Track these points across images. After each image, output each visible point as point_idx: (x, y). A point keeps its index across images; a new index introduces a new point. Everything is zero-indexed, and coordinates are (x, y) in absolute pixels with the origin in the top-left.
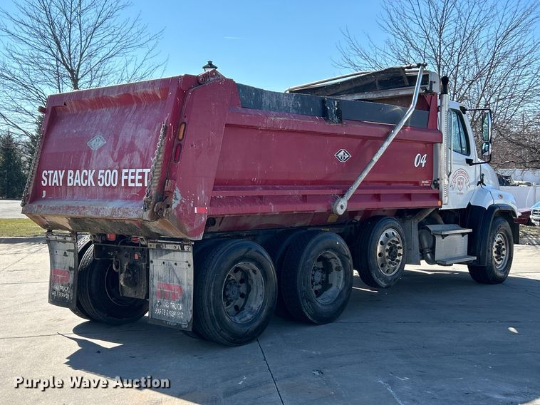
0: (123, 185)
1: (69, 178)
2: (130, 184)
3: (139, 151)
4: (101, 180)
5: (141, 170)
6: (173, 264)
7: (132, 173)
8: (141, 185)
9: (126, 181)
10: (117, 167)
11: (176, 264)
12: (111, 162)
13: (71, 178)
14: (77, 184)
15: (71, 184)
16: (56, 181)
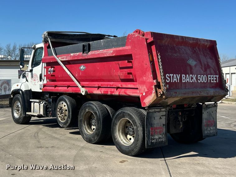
0: (209, 82)
1: (183, 78)
2: (212, 82)
3: (212, 68)
4: (199, 79)
5: (215, 76)
6: (211, 112)
7: (212, 77)
8: (216, 82)
9: (210, 80)
10: (205, 74)
11: (212, 112)
12: (202, 72)
13: (184, 78)
14: (188, 81)
15: (185, 81)
16: (176, 80)
